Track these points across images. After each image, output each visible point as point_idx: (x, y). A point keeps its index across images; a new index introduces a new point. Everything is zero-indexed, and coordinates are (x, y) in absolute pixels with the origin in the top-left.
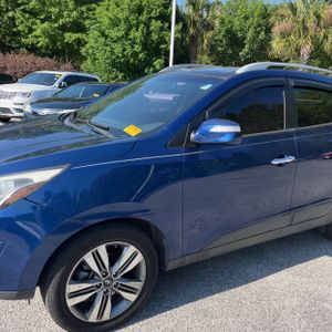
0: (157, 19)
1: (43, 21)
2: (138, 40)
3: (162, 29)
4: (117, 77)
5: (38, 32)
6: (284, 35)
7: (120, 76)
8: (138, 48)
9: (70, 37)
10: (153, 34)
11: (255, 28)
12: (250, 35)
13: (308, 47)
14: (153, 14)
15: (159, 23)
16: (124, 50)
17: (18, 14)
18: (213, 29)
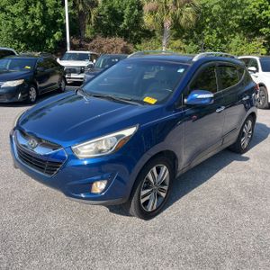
2: (38, 16)
3: (56, 5)
4: (19, 47)
6: (152, 12)
7: (23, 46)
8: (37, 22)
10: (49, 10)
11: (130, 6)
12: (127, 11)
13: (169, 22)
16: (26, 24)
18: (97, 6)
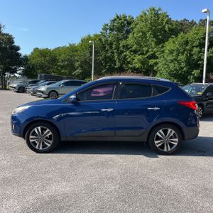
0: (197, 47)
1: (139, 55)
3: (200, 52)
5: (136, 61)
9: (152, 62)
10: (194, 56)
14: (194, 45)
15: (198, 49)
17: (127, 53)
